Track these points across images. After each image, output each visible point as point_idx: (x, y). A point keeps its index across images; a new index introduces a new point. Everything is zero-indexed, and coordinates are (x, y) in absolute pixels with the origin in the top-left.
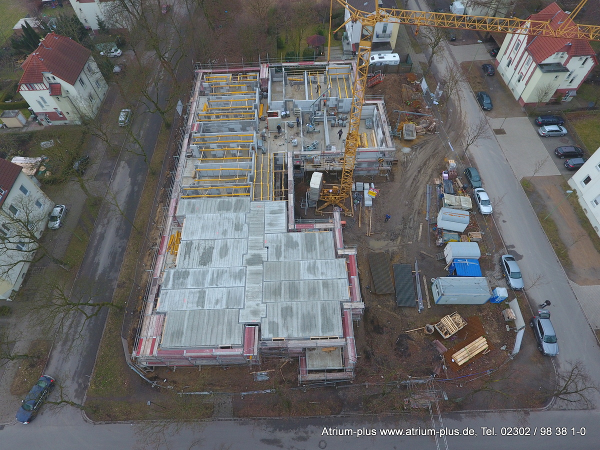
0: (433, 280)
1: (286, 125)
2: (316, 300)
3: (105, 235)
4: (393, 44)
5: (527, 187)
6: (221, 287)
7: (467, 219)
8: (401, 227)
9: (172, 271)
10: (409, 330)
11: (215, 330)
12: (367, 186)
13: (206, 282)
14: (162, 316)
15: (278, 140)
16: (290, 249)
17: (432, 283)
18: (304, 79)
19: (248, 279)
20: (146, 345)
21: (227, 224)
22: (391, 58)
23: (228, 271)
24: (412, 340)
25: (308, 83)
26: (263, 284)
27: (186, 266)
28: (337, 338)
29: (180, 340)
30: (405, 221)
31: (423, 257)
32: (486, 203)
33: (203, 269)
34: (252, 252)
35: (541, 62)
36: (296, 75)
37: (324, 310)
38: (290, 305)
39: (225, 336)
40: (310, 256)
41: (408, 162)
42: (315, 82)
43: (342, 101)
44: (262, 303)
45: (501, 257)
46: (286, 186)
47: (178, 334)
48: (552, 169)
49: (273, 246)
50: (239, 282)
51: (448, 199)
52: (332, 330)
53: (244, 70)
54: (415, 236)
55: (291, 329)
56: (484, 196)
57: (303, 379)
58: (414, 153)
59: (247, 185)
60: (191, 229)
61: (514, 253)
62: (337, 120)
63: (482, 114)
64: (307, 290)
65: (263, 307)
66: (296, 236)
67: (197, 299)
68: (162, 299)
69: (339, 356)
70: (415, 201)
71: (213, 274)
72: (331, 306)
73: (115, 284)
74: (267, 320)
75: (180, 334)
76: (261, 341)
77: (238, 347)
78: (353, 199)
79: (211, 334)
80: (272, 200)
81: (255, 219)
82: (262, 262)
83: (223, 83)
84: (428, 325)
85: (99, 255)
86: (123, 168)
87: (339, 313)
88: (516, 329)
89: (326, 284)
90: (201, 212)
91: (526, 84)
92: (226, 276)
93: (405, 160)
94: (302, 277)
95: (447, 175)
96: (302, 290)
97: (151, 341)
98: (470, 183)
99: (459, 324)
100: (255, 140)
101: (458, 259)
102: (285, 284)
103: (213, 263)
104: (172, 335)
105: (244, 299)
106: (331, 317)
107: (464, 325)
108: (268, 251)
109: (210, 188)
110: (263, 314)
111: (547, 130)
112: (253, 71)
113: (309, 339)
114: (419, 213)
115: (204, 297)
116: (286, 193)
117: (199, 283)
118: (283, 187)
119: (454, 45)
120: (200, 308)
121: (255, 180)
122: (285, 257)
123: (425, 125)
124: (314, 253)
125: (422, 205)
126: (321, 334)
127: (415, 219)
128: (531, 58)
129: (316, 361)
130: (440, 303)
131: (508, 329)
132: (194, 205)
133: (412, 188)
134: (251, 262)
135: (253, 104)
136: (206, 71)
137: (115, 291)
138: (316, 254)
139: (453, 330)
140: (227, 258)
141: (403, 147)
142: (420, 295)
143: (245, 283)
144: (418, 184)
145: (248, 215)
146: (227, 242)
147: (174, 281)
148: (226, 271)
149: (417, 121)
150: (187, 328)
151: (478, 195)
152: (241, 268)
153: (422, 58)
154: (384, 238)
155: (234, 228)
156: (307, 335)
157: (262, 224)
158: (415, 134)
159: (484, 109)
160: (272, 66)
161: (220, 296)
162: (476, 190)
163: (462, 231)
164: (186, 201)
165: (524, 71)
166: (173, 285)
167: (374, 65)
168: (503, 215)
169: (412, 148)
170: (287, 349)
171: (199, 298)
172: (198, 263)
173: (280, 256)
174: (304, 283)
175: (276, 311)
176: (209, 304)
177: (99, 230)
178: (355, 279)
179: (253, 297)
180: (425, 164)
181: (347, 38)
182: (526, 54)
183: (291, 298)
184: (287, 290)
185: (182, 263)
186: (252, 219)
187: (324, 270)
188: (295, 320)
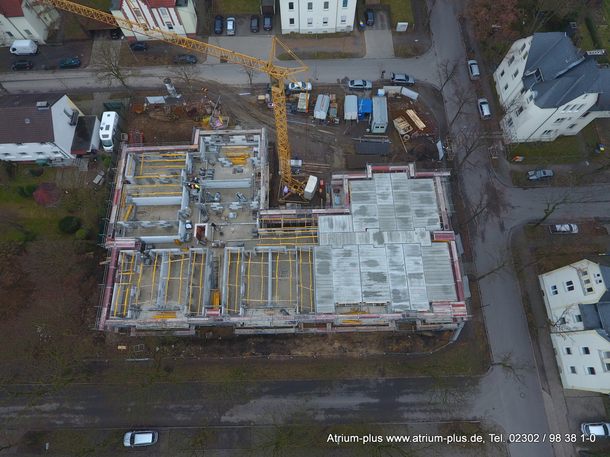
0: (367, 130)
2: (408, 194)
5: (285, 58)
6: (405, 262)
8: (321, 144)
9: (394, 304)
10: (405, 150)
11: (438, 262)
13: (401, 274)
14: (433, 304)
16: (367, 212)
19: (396, 242)
20: (458, 311)
21: (344, 263)
22: (110, 119)
23: (390, 258)
26: (399, 231)
27: (388, 293)
28: (435, 182)
29: (449, 287)
30: (315, 141)
32: (304, 85)
33: (389, 279)
34: (371, 241)
37: (416, 189)
38: (414, 211)
39: (442, 255)
40: (373, 198)
44: (414, 230)
46: (303, 216)
47: (445, 289)
49: (365, 224)
50: (399, 248)
52: (429, 185)
54: (330, 136)
55: (431, 210)
58: (242, 124)
60: (350, 295)
61: (345, 80)
63: (200, 65)
64: (402, 200)
65: (418, 230)
66: (355, 207)
67: (416, 280)
68: (419, 308)
70: (295, 131)
71: (393, 269)
72: (413, 185)
73: (381, 380)
74: (427, 227)
75: (445, 287)
76: (443, 229)
79: (442, 265)
80: (317, 227)
81: (339, 241)
82: (380, 232)
86: (232, 416)
87: (417, 180)
88: (401, 93)
89: (396, 188)
90: (332, 289)
91: (181, 24)
92: (394, 259)
94: (391, 203)
96: (402, 204)
97: (454, 308)
102: (398, 215)
103: (383, 271)
104: (447, 293)
105: (413, 243)
106: (420, 185)
107: (401, 119)
108: (370, 229)
109: (301, 285)
110: (423, 230)
113: (438, 199)
115: (414, 274)
116: (310, 216)
117: (402, 280)
118: (302, 219)
120: (423, 276)
121: (293, 244)
122: (375, 216)
124: (369, 195)
125: (301, 127)
127: (314, 133)
131: (400, 98)
132: (323, 297)
134: (381, 242)
136: (103, 316)
137: (388, 378)
138: (371, 193)
140: (378, 260)
142: (379, 140)
143: (399, 244)
145: (334, 247)
146: (362, 262)
147: (402, 301)
150: (440, 283)
151: (296, 88)
152: (387, 248)
154: (331, 157)
155: (348, 257)
156: (434, 200)
159: (195, 63)
160: (112, 235)
161: (412, 262)
162: (291, 88)
164: (318, 305)
165: (167, 20)
166: (406, 301)
167: (114, 138)
168: (313, 79)
171: (415, 278)
172: (384, 283)
173: (374, 219)
174: (396, 202)
175: (419, 221)
176: (419, 269)
178: (391, 168)
179: (411, 237)
183: (409, 210)
184: (403, 213)
185: (385, 297)
186: (339, 243)
187: (384, 188)
188: (425, 208)
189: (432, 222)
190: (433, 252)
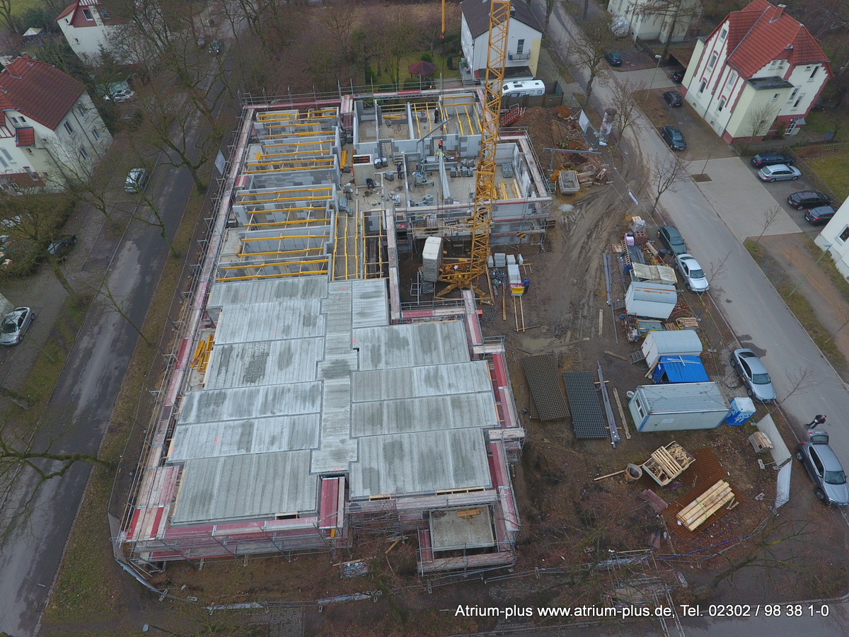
0: (630, 393)
1: (382, 177)
2: (442, 428)
3: (93, 351)
4: (534, 69)
5: (755, 251)
6: (279, 416)
7: (674, 296)
8: (570, 316)
9: (197, 395)
10: (600, 476)
11: (270, 486)
12: (511, 258)
13: (254, 410)
14: (177, 468)
15: (370, 197)
16: (395, 349)
17: (629, 400)
18: (407, 116)
19: (327, 400)
20: (146, 520)
21: (291, 317)
22: (532, 86)
23: (292, 390)
24: (608, 492)
25: (414, 121)
26: (351, 406)
27: (220, 385)
28: (482, 490)
29: (206, 508)
30: (575, 307)
31: (609, 361)
32: (698, 274)
33: (248, 387)
34: (331, 357)
35: (751, 76)
36: (394, 111)
37: (456, 444)
38: (398, 439)
39: (286, 497)
40: (428, 360)
41: (570, 223)
42: (423, 120)
43: (465, 139)
44: (351, 438)
45: (733, 354)
46: (386, 258)
47: (204, 498)
48: (787, 224)
49: (367, 346)
50: (311, 407)
51: (639, 269)
52: (473, 476)
53: (316, 103)
54: (593, 329)
55: (402, 479)
56: (693, 265)
57: (427, 568)
58: (578, 211)
59: (324, 258)
60: (231, 327)
61: (751, 346)
62: (459, 167)
63: (672, 155)
64: (425, 414)
65: (352, 444)
66: (405, 330)
67: (238, 437)
68: (178, 440)
69: (486, 523)
70: (587, 277)
71: (267, 395)
72: (468, 437)
73: (104, 427)
74: (359, 465)
75: (208, 498)
76: (350, 501)
77: (308, 515)
78: (492, 279)
79: (262, 496)
80: (364, 278)
81: (336, 308)
82: (350, 373)
83: (284, 122)
84: (631, 465)
85: (81, 382)
86: (129, 250)
87: (483, 447)
88: (775, 465)
89: (457, 403)
90: (248, 301)
91: (732, 111)
92: (288, 397)
93: (566, 221)
94: (417, 392)
95: (632, 238)
96: (417, 413)
97: (154, 513)
98: (668, 247)
99: (682, 460)
100: (335, 197)
101: (666, 357)
102: (388, 406)
103: (267, 377)
104: (193, 502)
105: (320, 433)
106: (469, 455)
107: (689, 461)
108: (358, 355)
109: (263, 265)
110: (352, 457)
111: (772, 172)
112: (329, 105)
113: (434, 494)
114: (595, 295)
115: (250, 434)
116: (386, 267)
117: (240, 410)
118: (380, 260)
119: (619, 71)
120: (243, 452)
121: (335, 251)
122: (387, 363)
123: (590, 173)
124: (434, 354)
125: (599, 284)
126: (453, 485)
127: (591, 304)
128: (736, 73)
129: (447, 535)
130: (645, 429)
131: (762, 467)
132: (237, 291)
133: (581, 260)
134: (329, 374)
135: (331, 148)
136: (259, 107)
137: (104, 439)
138: (438, 355)
139: (674, 471)
140: (291, 368)
141: (561, 203)
142: (611, 418)
143: (321, 407)
144: (589, 254)
145: (324, 302)
146: (290, 344)
147: (199, 409)
148: (289, 390)
149: (578, 169)
150: (220, 486)
151: (683, 263)
152: (313, 383)
153: (576, 88)
154: (545, 334)
155: (302, 322)
156: (430, 487)
157: (348, 314)
158: (577, 184)
159: (674, 150)
160: (359, 97)
161: (278, 430)
162: (680, 256)
163: (667, 317)
164: (224, 286)
165: (726, 93)
166: (198, 416)
167: (508, 96)
168: (725, 292)
169: (574, 205)
170: (395, 513)
171: (242, 434)
172: (242, 379)
173: (379, 361)
174: (421, 401)
175: (374, 450)
176: (260, 444)
177: (85, 343)
178: (506, 391)
179: (336, 429)
180: (596, 226)
181: (466, 65)
182: (728, 68)
183: (400, 427)
184: (393, 416)
185: (214, 380)
186: (332, 308)
187: (453, 380)
188: (407, 463)
189: (371, 477)
190: (295, 476)
